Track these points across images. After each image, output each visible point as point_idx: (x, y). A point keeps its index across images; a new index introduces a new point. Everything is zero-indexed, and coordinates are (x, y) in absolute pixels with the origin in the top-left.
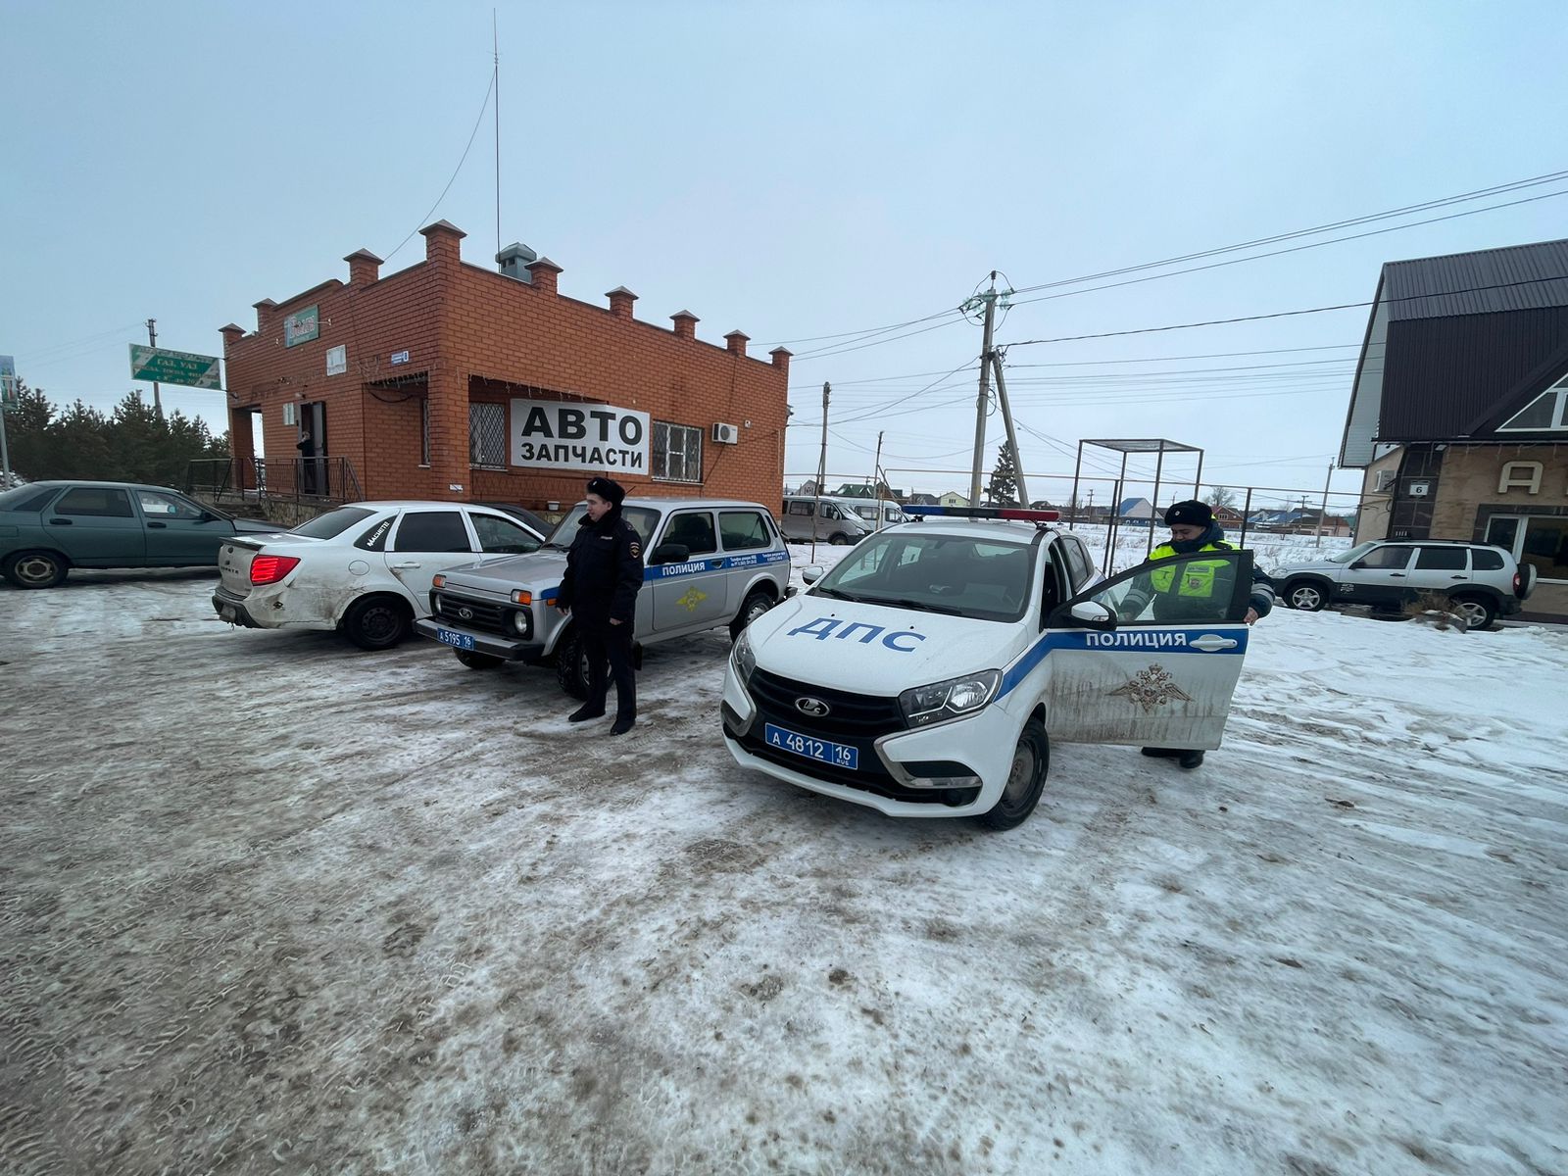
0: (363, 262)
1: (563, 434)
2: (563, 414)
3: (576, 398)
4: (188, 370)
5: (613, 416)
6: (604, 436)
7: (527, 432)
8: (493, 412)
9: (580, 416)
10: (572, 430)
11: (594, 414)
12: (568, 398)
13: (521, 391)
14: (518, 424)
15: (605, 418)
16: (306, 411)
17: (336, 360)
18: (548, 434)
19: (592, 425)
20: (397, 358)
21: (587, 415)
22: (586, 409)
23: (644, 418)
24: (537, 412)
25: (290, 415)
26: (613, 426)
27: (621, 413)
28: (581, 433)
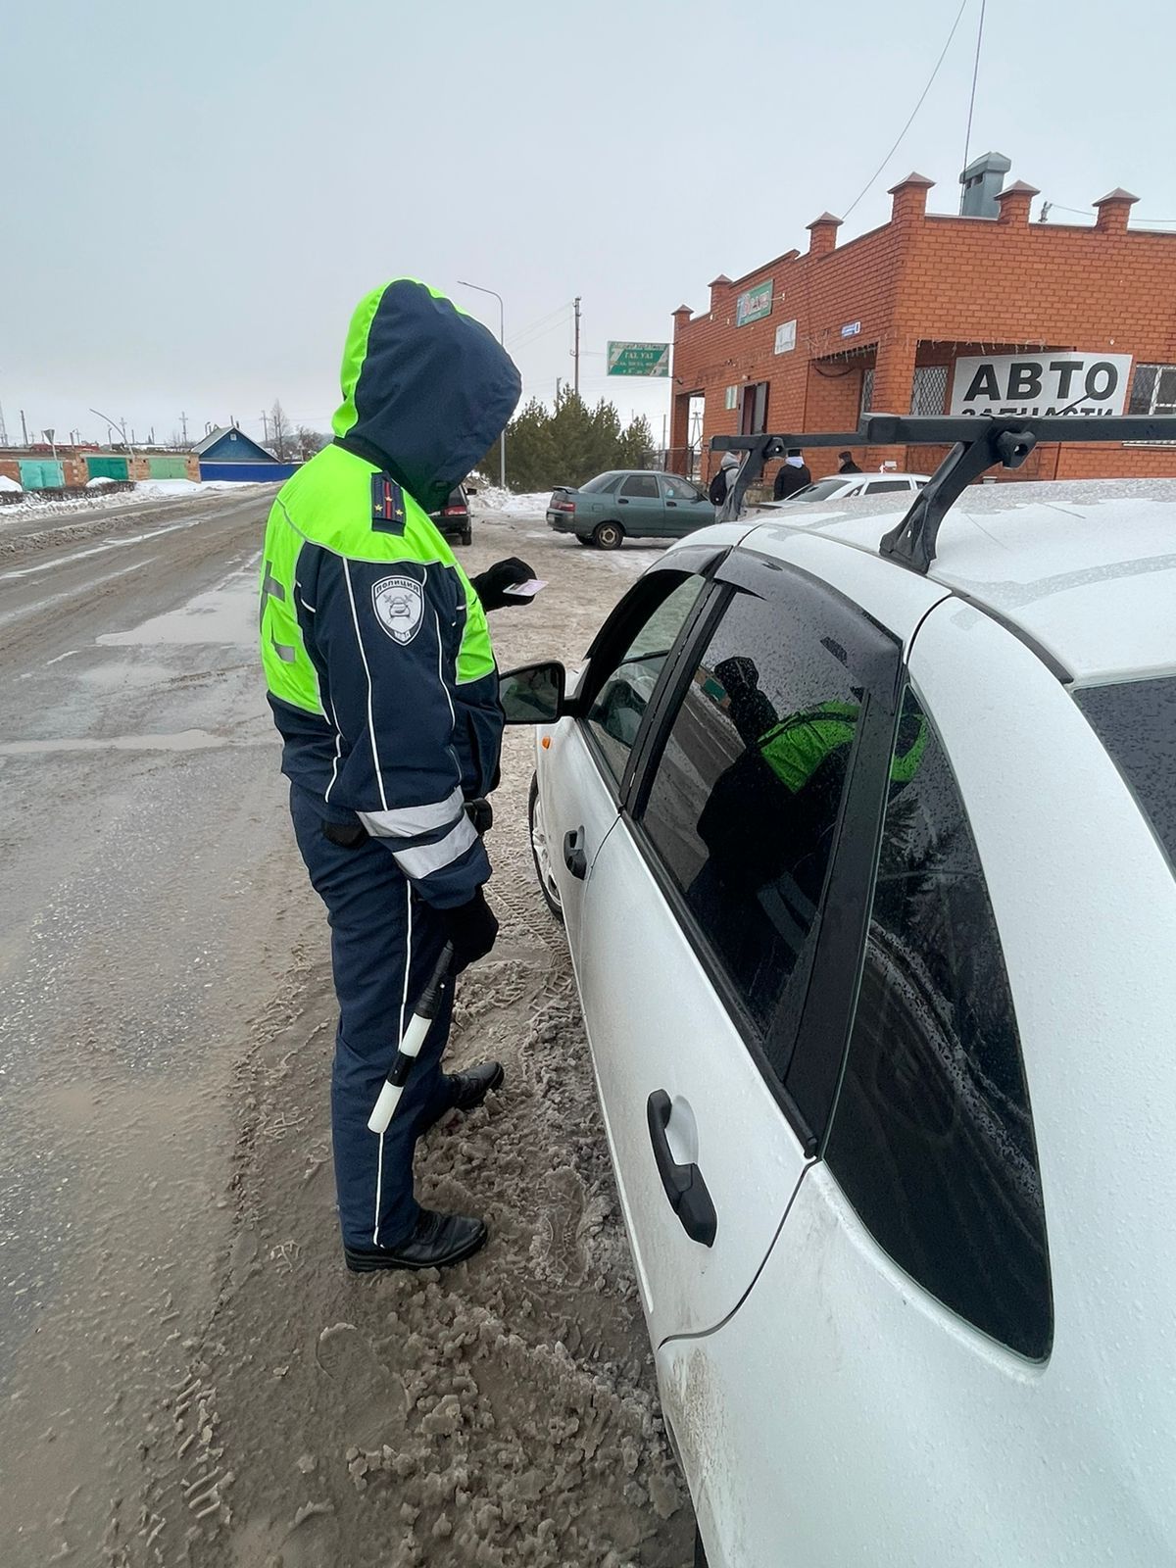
0: (824, 227)
1: (1013, 394)
2: (1016, 369)
3: (1034, 349)
4: (632, 361)
5: (1079, 366)
6: (1063, 392)
7: (970, 397)
8: (937, 374)
9: (1036, 370)
10: (1024, 388)
11: (1054, 366)
12: (1024, 349)
13: (972, 350)
14: (962, 385)
15: (1066, 369)
16: (750, 393)
17: (786, 337)
18: (995, 396)
19: (1050, 380)
20: (847, 331)
21: (1046, 366)
22: (1045, 361)
23: (1123, 363)
24: (986, 371)
25: (733, 398)
26: (1078, 379)
27: (1089, 359)
28: (1035, 390)
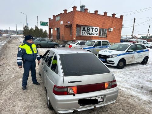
0: (65, 11)
2: (87, 28)
3: (89, 26)
4: (44, 24)
5: (94, 28)
6: (92, 31)
7: (83, 31)
8: (79, 28)
9: (89, 28)
10: (88, 30)
11: (91, 28)
13: (82, 26)
15: (93, 28)
16: (58, 29)
17: (62, 23)
18: (85, 31)
20: (68, 23)
21: (90, 28)
22: (90, 27)
23: (98, 28)
24: (84, 28)
25: (56, 29)
27: (95, 28)
